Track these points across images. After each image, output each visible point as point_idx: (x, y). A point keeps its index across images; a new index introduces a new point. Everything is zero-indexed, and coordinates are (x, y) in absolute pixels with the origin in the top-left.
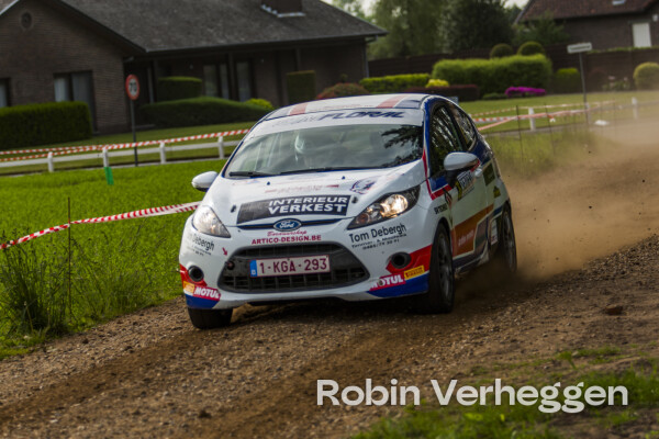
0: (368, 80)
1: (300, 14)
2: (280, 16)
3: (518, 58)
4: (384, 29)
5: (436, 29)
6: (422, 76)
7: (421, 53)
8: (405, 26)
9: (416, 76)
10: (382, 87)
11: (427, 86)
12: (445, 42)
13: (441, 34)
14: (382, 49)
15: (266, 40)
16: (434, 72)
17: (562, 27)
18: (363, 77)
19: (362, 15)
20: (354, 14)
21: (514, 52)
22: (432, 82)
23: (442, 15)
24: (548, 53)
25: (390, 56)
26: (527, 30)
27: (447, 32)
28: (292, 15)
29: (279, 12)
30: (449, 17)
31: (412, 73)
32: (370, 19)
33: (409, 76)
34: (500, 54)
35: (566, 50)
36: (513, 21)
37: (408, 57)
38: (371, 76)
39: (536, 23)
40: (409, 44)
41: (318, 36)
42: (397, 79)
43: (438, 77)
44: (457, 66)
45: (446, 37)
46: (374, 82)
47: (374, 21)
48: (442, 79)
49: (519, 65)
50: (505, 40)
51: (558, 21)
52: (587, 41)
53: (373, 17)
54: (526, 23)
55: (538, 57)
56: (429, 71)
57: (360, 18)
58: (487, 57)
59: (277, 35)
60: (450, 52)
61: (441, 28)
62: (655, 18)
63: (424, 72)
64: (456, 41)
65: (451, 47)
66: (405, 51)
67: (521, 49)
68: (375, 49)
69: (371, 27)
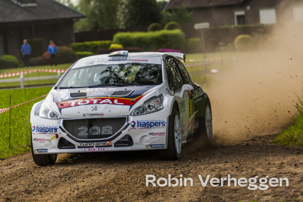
0: (75, 44)
1: (34, 5)
2: (23, 5)
3: (165, 31)
4: (84, 13)
5: (115, 14)
6: (107, 42)
7: (107, 28)
8: (97, 12)
9: (103, 42)
10: (83, 48)
11: (110, 48)
12: (121, 22)
13: (118, 17)
14: (83, 26)
15: (14, 20)
16: (115, 40)
17: (191, 13)
18: (71, 42)
19: (71, 5)
20: (67, 5)
21: (162, 28)
22: (113, 46)
23: (119, 6)
24: (183, 29)
25: (88, 30)
26: (170, 15)
27: (122, 16)
28: (30, 5)
29: (22, 3)
30: (123, 6)
31: (101, 40)
32: (76, 8)
33: (98, 42)
34: (154, 29)
35: (193, 27)
36: (162, 9)
37: (98, 31)
38: (77, 41)
39: (176, 10)
40: (100, 23)
41: (44, 18)
42: (92, 44)
43: (116, 43)
44: (128, 37)
45: (121, 19)
46: (78, 46)
47: (79, 9)
48: (118, 44)
49: (165, 36)
50: (157, 21)
51: (189, 10)
52: (206, 21)
53: (78, 6)
54: (170, 11)
55: (177, 31)
56: (111, 39)
57: (71, 7)
58: (146, 31)
59: (20, 17)
60: (124, 28)
61: (119, 13)
62: (248, 8)
63: (108, 40)
64: (128, 21)
65: (125, 24)
66: (96, 26)
67: (166, 26)
68: (79, 26)
69: (77, 13)
